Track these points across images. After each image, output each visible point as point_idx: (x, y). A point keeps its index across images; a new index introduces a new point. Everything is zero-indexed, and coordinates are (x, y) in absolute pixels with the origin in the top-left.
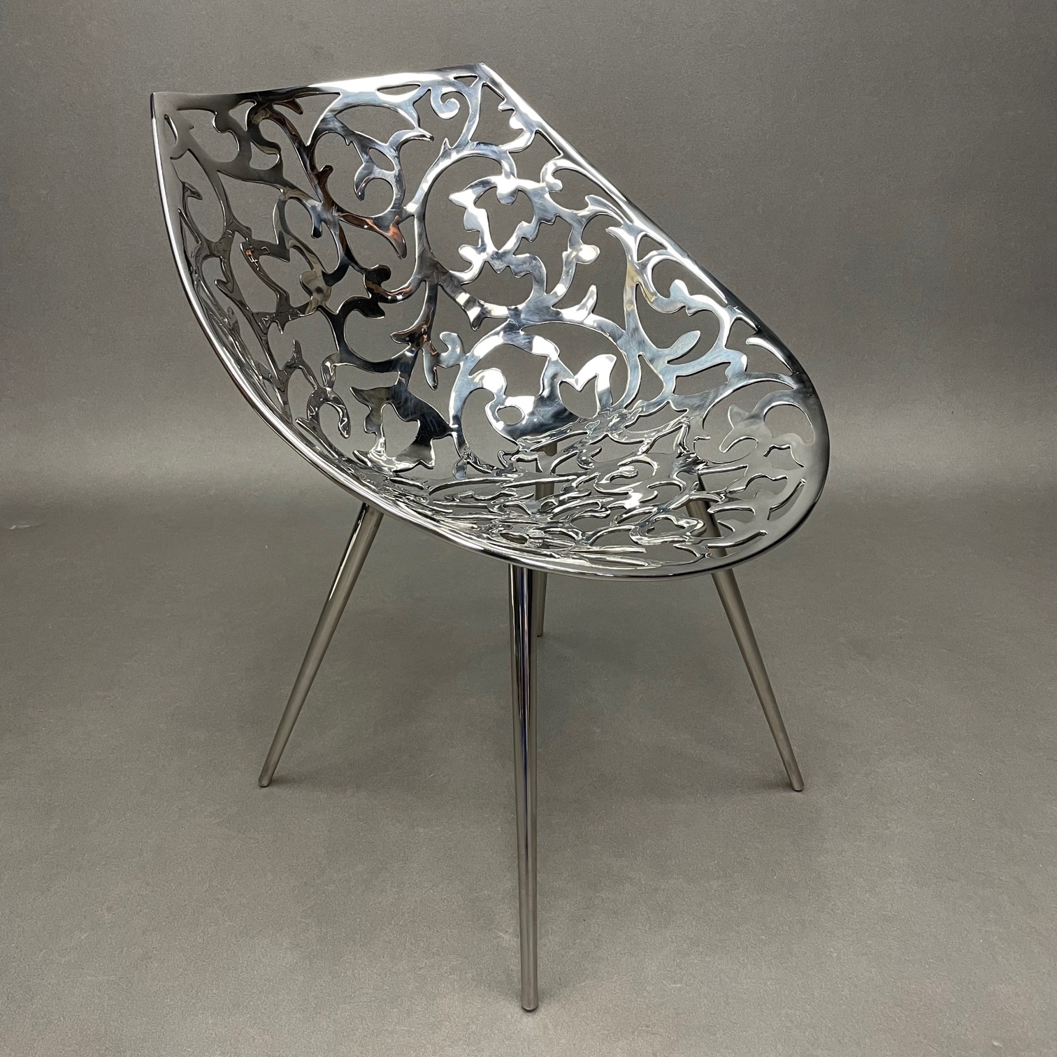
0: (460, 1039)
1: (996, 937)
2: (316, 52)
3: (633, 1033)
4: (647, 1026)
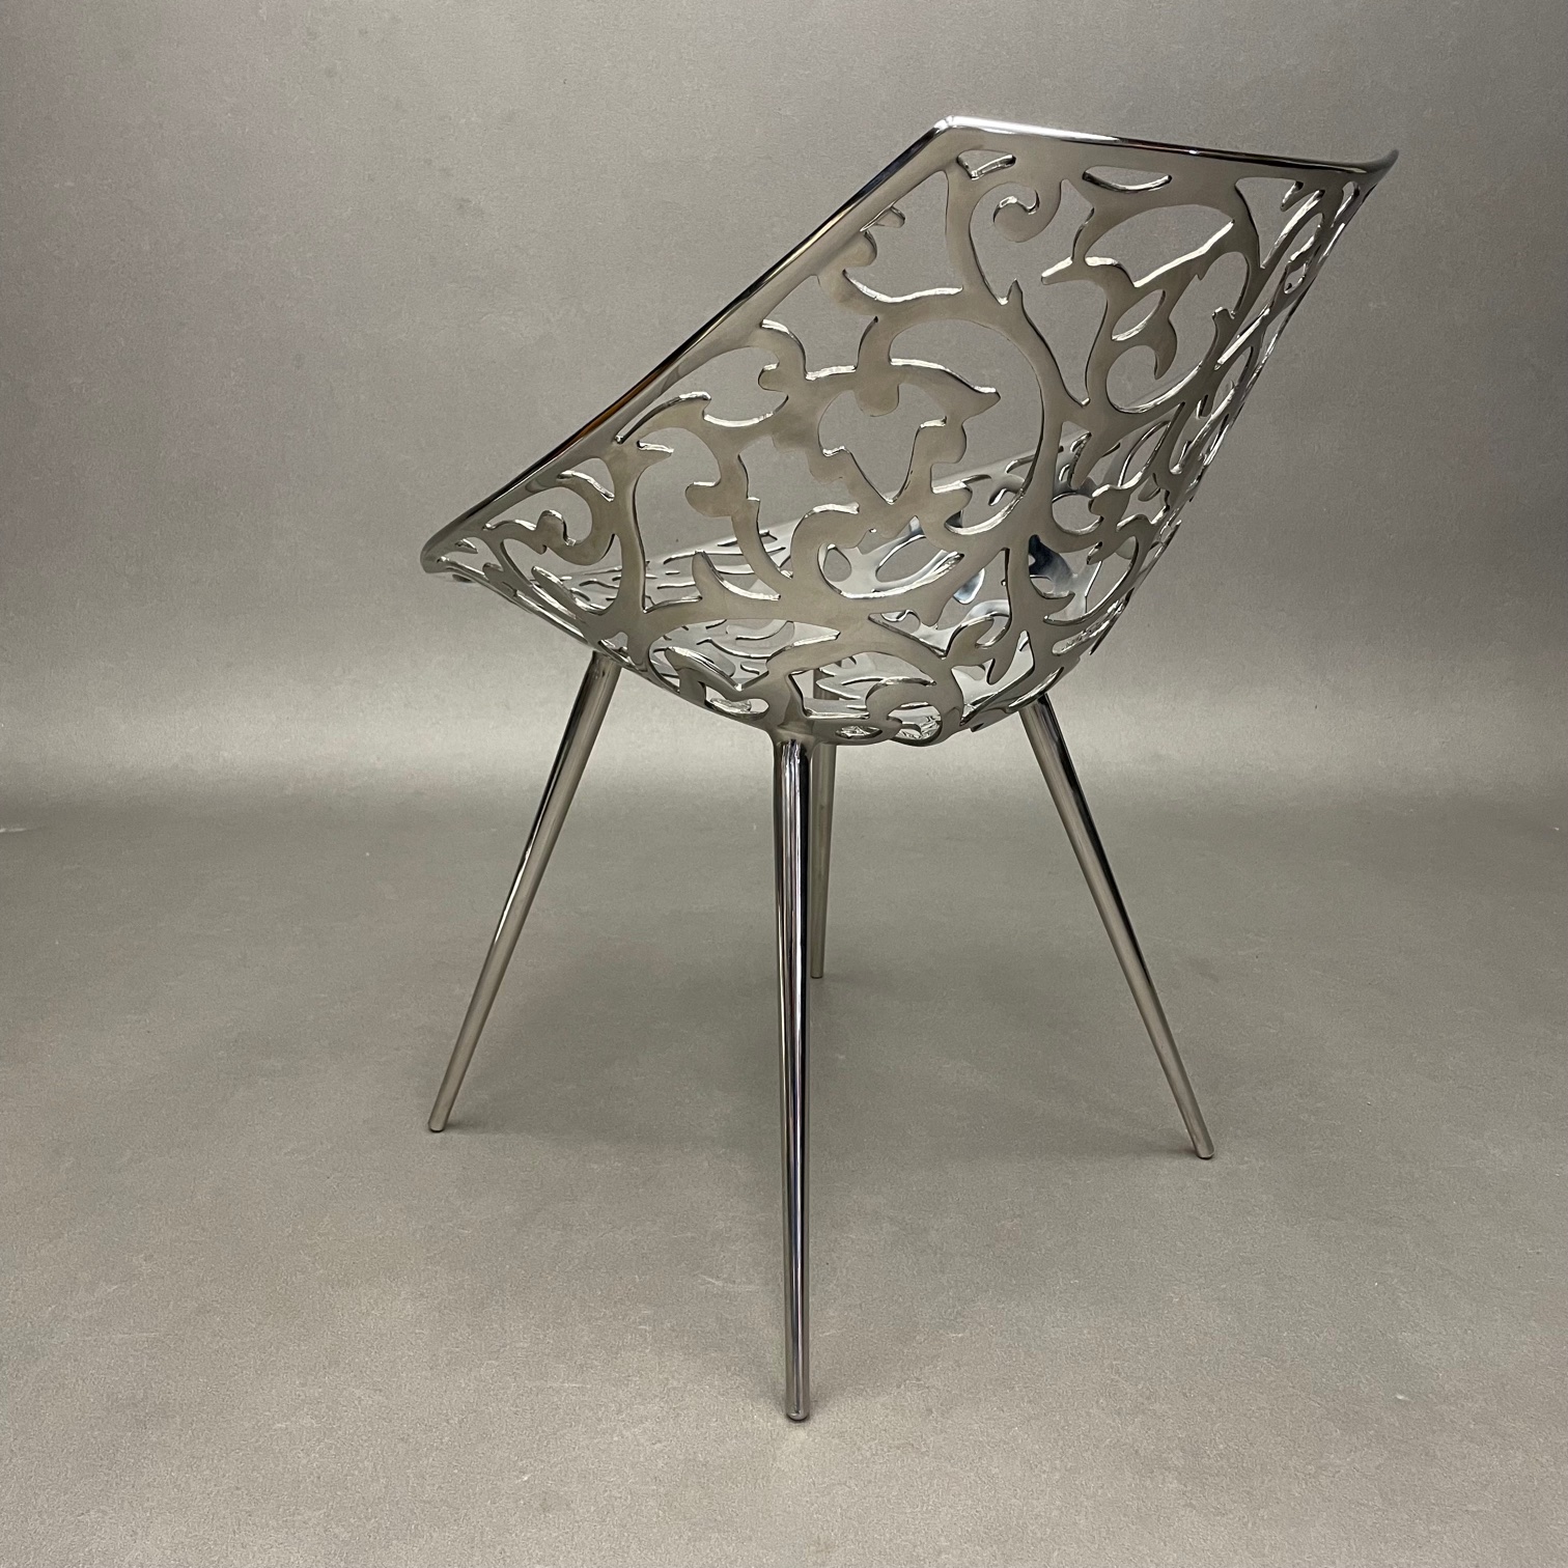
0: (656, 1396)
1: (1396, 1280)
2: (461, 206)
3: (899, 1387)
4: (918, 1380)
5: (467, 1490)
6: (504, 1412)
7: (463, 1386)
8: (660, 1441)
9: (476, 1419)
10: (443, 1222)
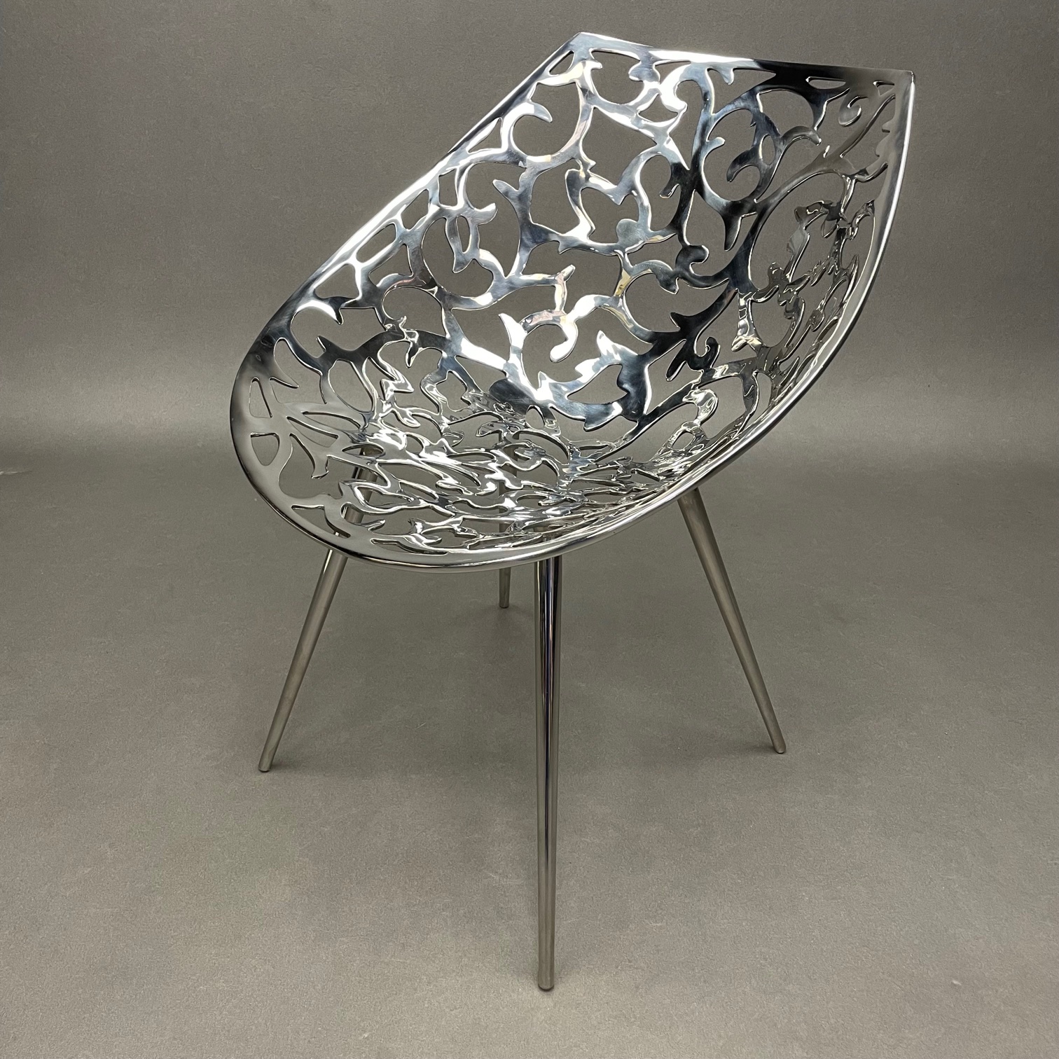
0: (454, 971)
1: (957, 885)
3: (617, 967)
4: (630, 961)
5: (327, 1045)
6: (352, 981)
7: (324, 958)
8: (456, 1009)
9: (333, 986)
10: (310, 820)
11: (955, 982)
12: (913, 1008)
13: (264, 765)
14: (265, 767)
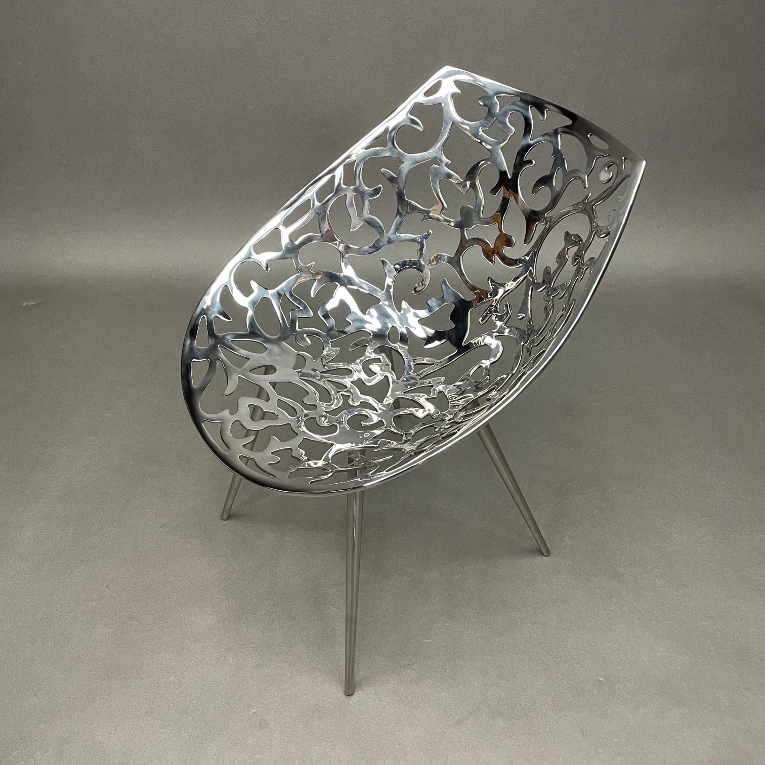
3: (401, 669)
11: (601, 679)
12: (572, 696)
13: (224, 517)
14: (225, 517)
